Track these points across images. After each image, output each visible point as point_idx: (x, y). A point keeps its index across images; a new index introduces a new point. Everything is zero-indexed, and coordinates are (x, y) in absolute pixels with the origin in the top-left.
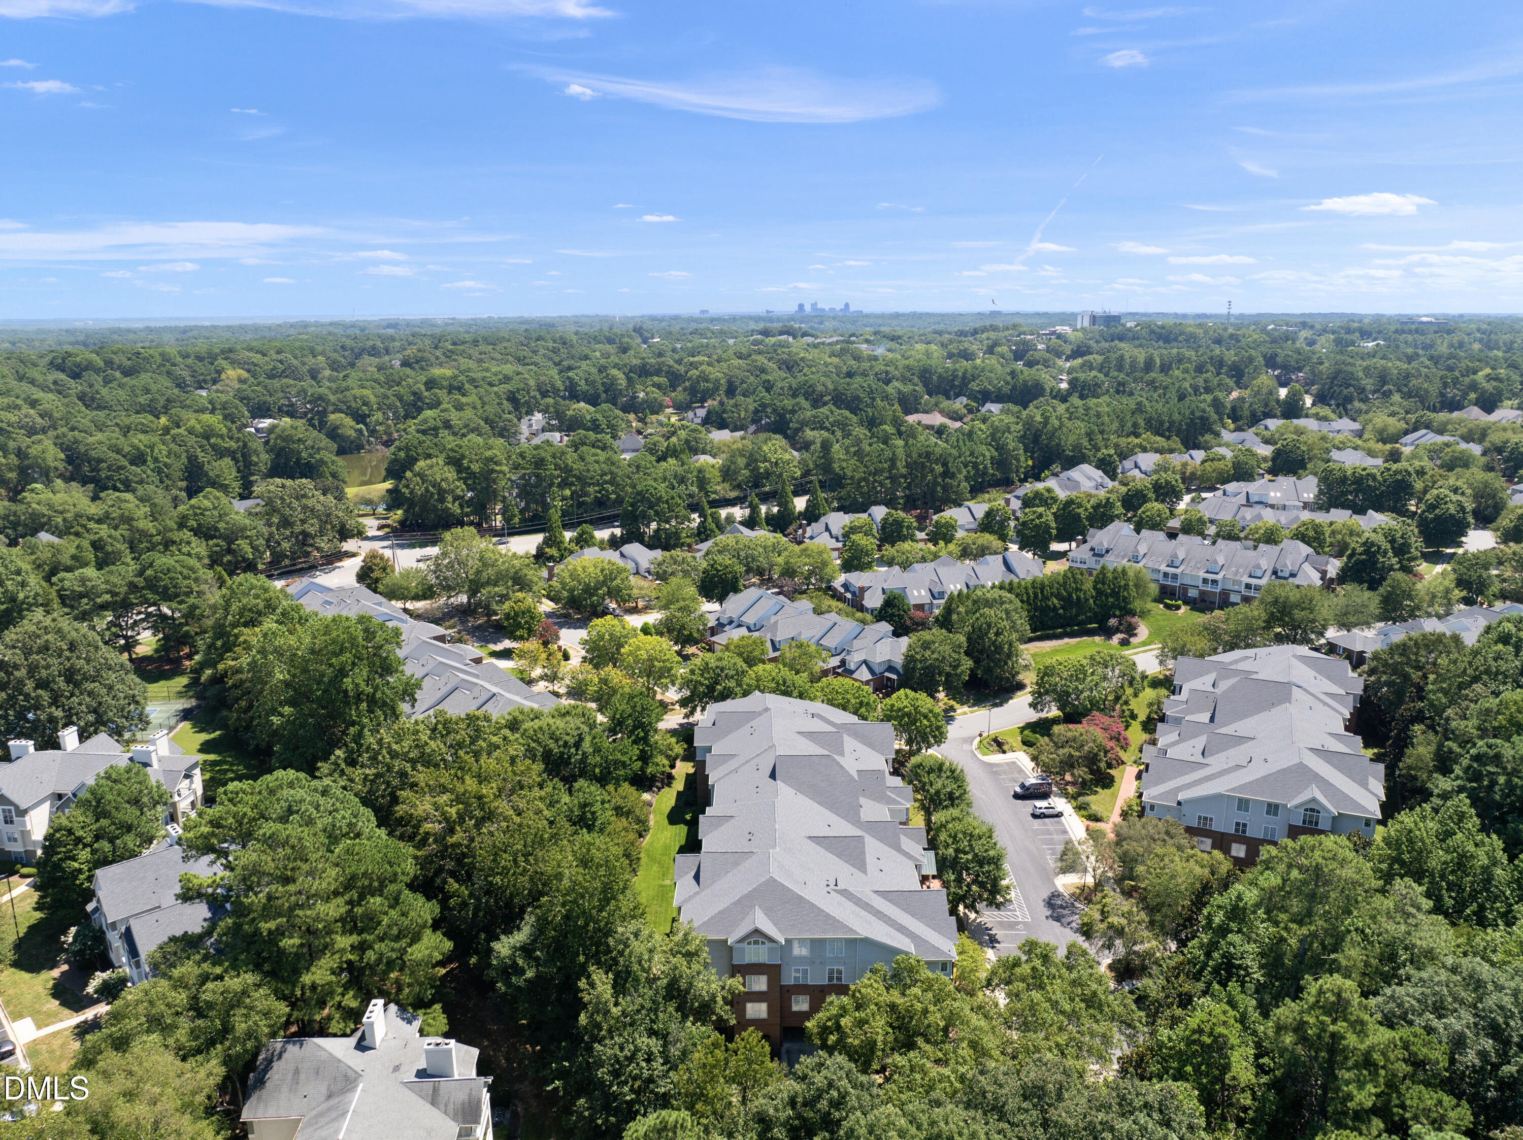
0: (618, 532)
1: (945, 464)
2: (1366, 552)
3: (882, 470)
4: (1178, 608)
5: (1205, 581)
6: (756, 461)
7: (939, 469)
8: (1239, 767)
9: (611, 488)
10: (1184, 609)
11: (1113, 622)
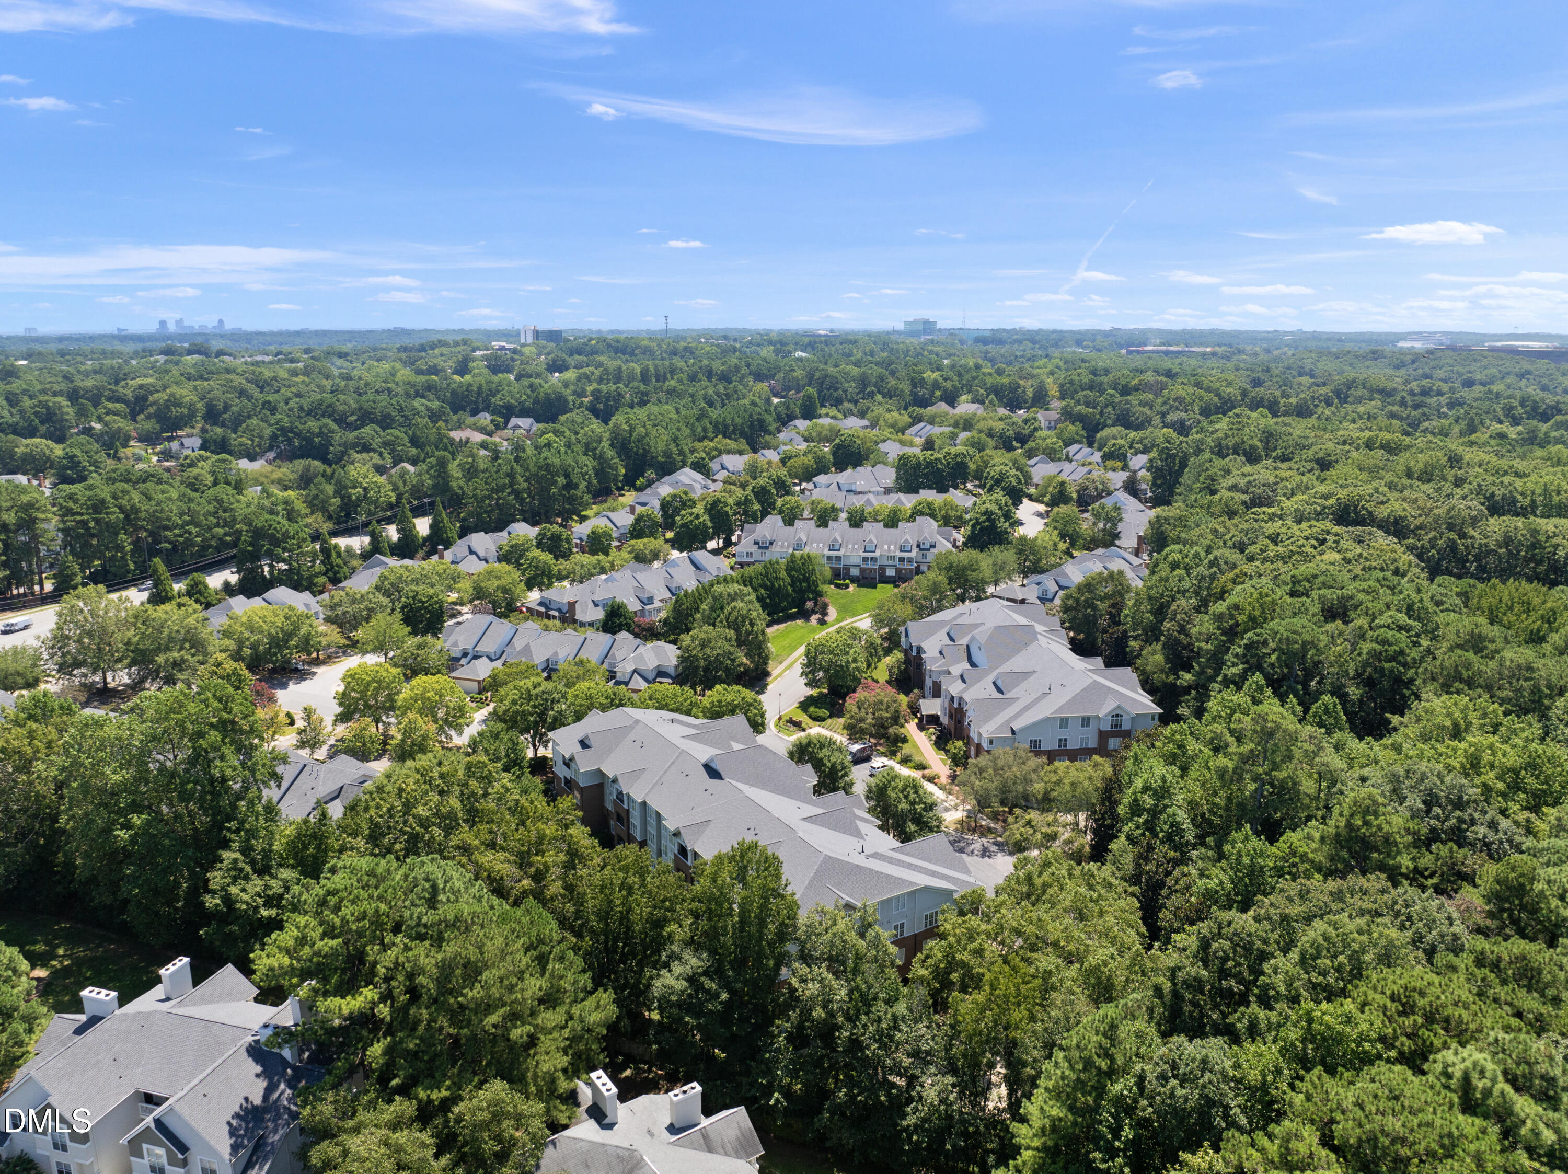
0: (234, 579)
1: (567, 476)
2: (988, 520)
3: (504, 487)
4: (847, 586)
5: (865, 559)
6: (346, 487)
7: (561, 480)
8: (1045, 694)
9: (194, 530)
10: (852, 588)
11: (809, 604)
